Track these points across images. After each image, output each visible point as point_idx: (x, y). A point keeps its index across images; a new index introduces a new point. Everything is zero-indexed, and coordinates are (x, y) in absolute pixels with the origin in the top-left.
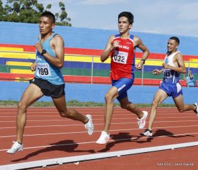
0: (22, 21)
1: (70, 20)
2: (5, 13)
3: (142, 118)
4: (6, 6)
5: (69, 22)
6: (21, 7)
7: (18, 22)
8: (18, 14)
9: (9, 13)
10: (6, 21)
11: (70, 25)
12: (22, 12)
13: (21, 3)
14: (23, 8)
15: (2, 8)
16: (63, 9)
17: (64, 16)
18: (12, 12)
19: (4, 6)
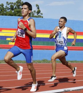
0: (15, 15)
1: (42, 14)
2: (5, 11)
3: (19, 71)
4: (6, 7)
5: (42, 16)
6: (14, 7)
7: (13, 15)
8: (13, 11)
9: (8, 11)
10: (6, 15)
11: (42, 17)
12: (15, 10)
13: (14, 5)
14: (16, 8)
15: (4, 8)
16: (38, 8)
17: (39, 12)
18: (9, 10)
19: (4, 7)
